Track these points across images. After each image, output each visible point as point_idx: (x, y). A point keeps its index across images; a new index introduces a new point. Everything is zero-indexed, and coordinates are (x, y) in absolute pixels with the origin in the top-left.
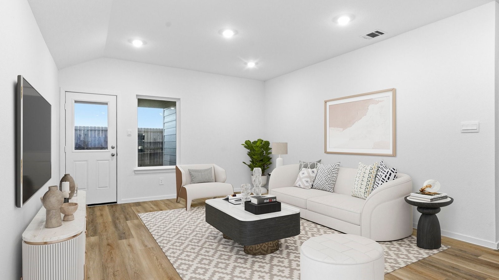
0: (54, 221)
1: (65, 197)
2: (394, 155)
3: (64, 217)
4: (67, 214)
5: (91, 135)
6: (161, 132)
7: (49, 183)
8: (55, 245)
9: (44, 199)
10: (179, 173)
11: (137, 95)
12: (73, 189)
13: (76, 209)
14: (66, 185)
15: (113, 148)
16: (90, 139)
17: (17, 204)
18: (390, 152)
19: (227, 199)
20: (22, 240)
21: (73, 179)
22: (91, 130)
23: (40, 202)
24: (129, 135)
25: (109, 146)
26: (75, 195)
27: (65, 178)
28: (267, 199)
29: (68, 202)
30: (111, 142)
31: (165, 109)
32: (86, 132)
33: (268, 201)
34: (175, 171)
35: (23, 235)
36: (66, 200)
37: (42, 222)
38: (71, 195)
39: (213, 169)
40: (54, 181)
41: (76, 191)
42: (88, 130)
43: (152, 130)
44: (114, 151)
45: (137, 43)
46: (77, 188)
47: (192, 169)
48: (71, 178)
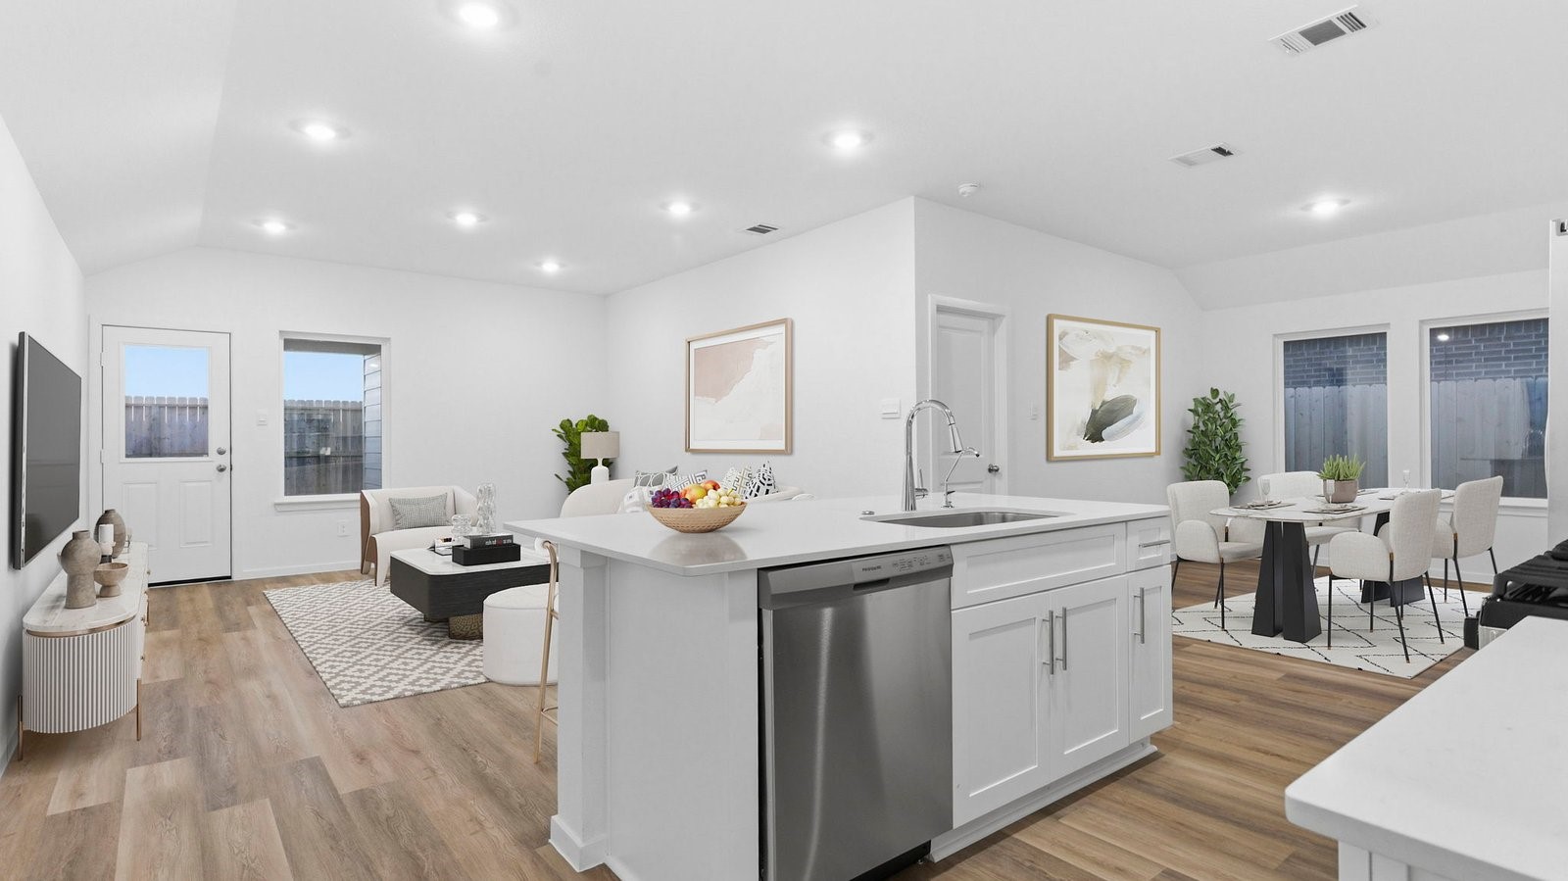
0: (81, 596)
1: (105, 554)
2: (788, 450)
3: (102, 589)
4: (107, 584)
5: (171, 419)
6: (357, 411)
7: (75, 527)
8: (78, 639)
9: (66, 555)
10: (365, 507)
11: (280, 332)
12: (120, 539)
13: (123, 575)
14: (108, 530)
15: (221, 452)
16: (167, 432)
17: (15, 562)
18: (781, 445)
19: (433, 548)
20: (23, 628)
21: (122, 521)
22: (172, 407)
23: (55, 562)
24: (262, 424)
25: (212, 448)
26: (125, 550)
27: (104, 519)
28: (492, 539)
29: (110, 561)
30: (216, 438)
31: (366, 357)
32: (154, 411)
33: (495, 542)
34: (359, 505)
35: (25, 620)
36: (105, 559)
37: (59, 598)
38: (117, 549)
39: (450, 496)
40: (85, 522)
41: (126, 544)
42: (161, 407)
43: (349, 406)
44: (224, 461)
45: (274, 227)
46: (130, 537)
47: (396, 497)
48: (118, 516)
